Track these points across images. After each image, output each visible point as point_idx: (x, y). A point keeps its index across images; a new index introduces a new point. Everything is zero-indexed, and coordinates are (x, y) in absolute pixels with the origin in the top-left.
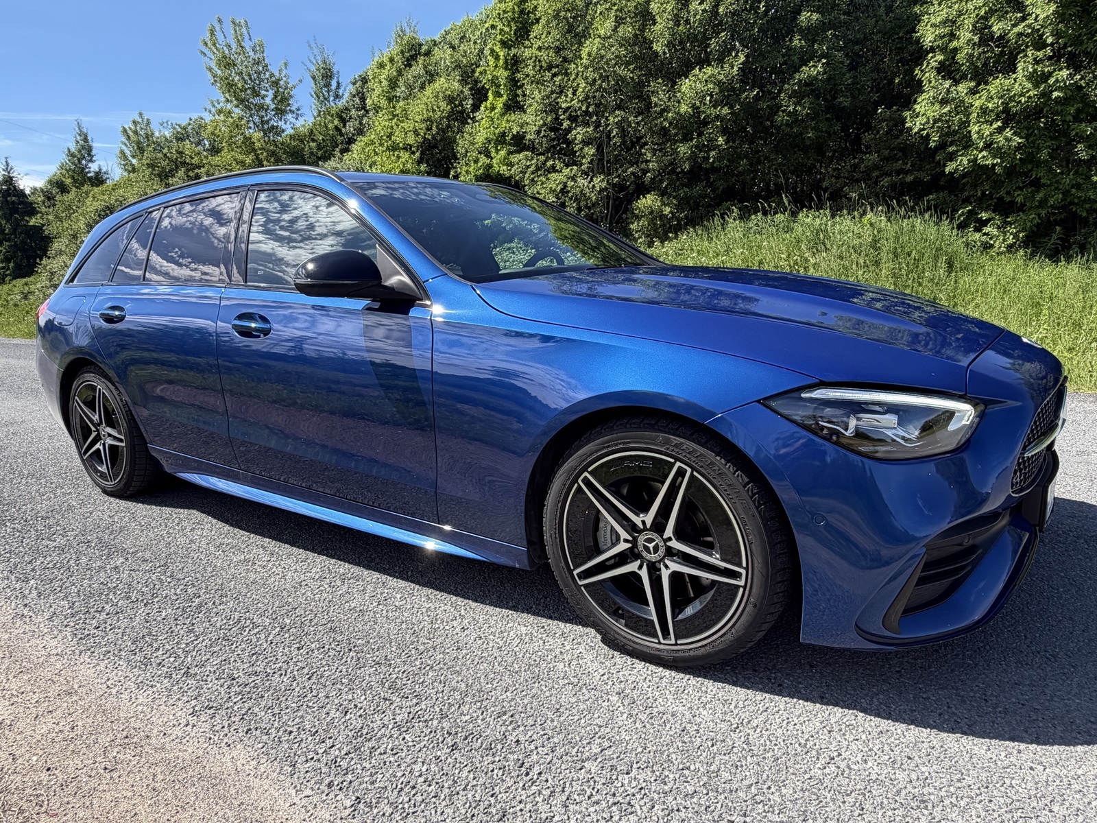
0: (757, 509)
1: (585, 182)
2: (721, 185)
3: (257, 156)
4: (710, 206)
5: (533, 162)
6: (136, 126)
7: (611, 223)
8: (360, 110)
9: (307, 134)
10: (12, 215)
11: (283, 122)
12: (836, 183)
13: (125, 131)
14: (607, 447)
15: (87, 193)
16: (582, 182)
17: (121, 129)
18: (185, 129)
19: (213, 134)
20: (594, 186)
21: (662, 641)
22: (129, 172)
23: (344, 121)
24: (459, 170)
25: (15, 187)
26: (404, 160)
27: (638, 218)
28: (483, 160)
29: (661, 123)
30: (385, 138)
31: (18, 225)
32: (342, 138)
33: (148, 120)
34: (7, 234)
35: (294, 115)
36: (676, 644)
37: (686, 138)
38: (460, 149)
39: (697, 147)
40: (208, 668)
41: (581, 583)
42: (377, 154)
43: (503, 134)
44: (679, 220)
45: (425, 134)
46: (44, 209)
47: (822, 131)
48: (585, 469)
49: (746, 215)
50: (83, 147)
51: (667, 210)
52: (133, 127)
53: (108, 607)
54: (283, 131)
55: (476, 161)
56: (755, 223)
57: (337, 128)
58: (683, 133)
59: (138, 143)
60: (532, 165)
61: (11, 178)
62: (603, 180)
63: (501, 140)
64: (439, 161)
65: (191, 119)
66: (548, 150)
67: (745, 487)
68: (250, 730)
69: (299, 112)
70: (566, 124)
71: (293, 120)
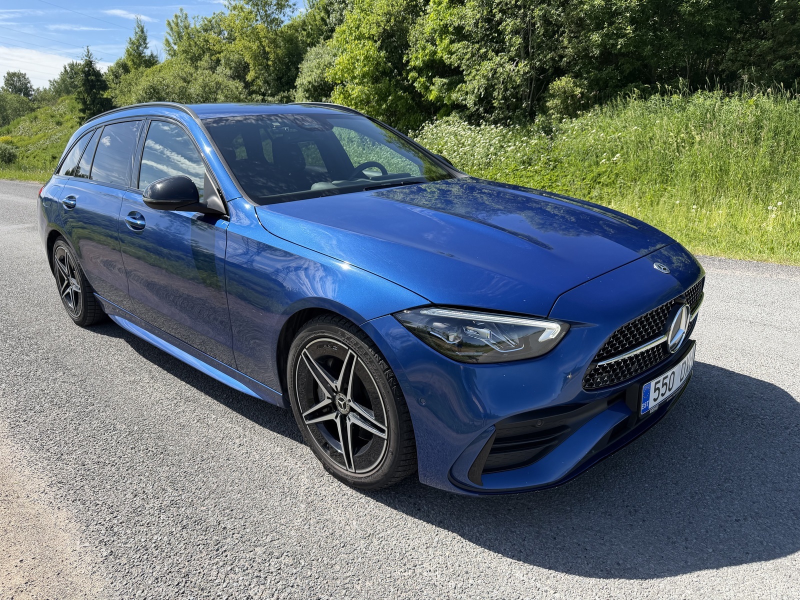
0: (391, 388)
1: (512, 67)
2: (628, 68)
3: (261, 42)
4: (617, 86)
5: (469, 50)
6: (177, 19)
7: (532, 101)
8: (342, 4)
9: (301, 24)
10: (91, 90)
11: (282, 15)
12: (733, 66)
13: (169, 24)
14: (314, 333)
15: (142, 73)
16: (509, 67)
17: (167, 22)
18: (210, 22)
19: (229, 26)
20: (518, 71)
21: (348, 469)
22: (172, 56)
23: (328, 13)
24: (410, 56)
25: (93, 69)
26: (368, 48)
27: (553, 96)
28: (430, 47)
29: (578, 14)
30: (354, 29)
31: (95, 98)
32: (326, 27)
33: (186, 15)
34: (89, 105)
35: (291, 9)
36: (355, 473)
37: (599, 27)
38: (411, 39)
39: (606, 35)
40: (73, 456)
41: (307, 423)
42: (347, 43)
43: (446, 26)
44: (588, 99)
45: (385, 26)
46: (113, 85)
47: (722, 20)
48: (304, 347)
49: (647, 95)
50: (140, 37)
51: (578, 91)
52: (175, 20)
53: (37, 407)
54: (283, 22)
55: (424, 49)
56: (653, 102)
57: (323, 19)
58: (596, 22)
59: (179, 33)
60: (467, 53)
61: (91, 62)
62: (526, 65)
63: (444, 30)
64: (396, 48)
65: (214, 14)
66: (482, 39)
67: (384, 372)
68: (76, 500)
69: (295, 7)
70: (498, 16)
71: (290, 13)
